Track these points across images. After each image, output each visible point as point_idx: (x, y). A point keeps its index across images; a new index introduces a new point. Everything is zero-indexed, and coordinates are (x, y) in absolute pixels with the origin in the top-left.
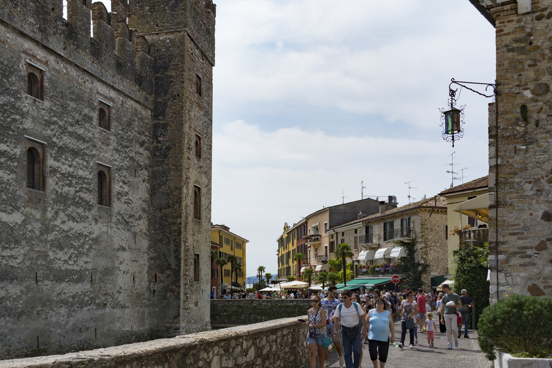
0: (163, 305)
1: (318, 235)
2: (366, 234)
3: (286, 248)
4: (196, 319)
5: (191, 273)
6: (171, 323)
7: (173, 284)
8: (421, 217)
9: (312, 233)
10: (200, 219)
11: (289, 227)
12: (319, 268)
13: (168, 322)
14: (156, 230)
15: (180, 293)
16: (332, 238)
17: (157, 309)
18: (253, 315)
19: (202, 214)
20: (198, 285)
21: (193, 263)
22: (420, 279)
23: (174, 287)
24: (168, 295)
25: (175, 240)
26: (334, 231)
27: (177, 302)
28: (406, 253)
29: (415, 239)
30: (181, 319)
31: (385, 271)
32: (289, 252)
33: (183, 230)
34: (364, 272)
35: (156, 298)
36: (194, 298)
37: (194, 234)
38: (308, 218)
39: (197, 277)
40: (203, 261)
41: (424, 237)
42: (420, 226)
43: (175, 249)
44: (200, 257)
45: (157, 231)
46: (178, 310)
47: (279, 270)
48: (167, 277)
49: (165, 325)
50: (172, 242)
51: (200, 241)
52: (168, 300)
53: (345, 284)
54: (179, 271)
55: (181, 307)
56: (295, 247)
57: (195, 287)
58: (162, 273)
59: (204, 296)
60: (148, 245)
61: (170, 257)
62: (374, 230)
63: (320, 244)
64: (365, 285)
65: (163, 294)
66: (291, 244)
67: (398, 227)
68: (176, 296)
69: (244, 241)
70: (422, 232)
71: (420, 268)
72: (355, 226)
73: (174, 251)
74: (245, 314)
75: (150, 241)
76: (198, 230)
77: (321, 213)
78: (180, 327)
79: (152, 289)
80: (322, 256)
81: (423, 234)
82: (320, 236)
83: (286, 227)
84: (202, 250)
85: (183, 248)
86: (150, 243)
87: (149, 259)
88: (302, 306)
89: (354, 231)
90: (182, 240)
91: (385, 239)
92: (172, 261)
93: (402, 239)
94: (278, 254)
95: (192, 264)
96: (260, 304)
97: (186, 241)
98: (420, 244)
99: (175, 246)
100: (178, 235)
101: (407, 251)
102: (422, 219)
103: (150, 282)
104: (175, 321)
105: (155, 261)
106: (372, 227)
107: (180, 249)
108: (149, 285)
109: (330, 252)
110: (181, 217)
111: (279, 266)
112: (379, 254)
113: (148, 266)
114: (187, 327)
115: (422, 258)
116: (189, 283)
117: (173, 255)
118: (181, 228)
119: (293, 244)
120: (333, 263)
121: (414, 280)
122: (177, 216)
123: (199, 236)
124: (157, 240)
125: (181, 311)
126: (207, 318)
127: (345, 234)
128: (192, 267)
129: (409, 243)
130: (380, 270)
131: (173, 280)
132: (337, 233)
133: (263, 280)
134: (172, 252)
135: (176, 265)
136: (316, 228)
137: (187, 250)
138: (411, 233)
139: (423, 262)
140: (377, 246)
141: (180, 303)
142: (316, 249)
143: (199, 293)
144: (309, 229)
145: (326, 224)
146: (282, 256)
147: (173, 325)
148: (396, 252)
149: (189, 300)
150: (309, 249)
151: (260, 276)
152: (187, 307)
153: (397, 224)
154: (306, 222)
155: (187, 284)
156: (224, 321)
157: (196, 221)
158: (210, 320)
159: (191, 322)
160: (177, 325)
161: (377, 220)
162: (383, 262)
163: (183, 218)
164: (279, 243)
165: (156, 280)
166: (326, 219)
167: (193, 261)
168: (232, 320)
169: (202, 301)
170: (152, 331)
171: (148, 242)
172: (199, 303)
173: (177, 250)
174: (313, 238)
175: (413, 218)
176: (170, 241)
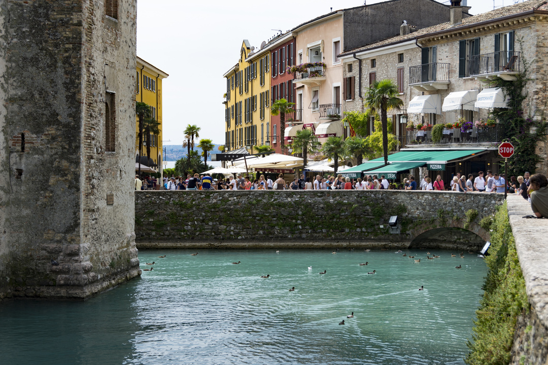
0: (39, 203)
1: (320, 65)
2: (423, 63)
3: (247, 90)
4: (108, 232)
5: (100, 134)
6: (59, 242)
7: (63, 156)
8: (537, 31)
9: (306, 60)
10: (116, 17)
11: (253, 49)
12: (322, 128)
13: (52, 240)
14: (22, 36)
15: (79, 176)
16: (350, 70)
17: (25, 212)
18: (211, 223)
19: (119, 7)
20: (113, 160)
21: (104, 112)
22: (534, 151)
23: (65, 163)
24: (52, 181)
25: (66, 61)
26: (355, 57)
27: (72, 197)
28: (506, 101)
29: (525, 75)
30: (82, 234)
31: (463, 135)
32: (253, 99)
33: (84, 38)
34: (418, 138)
35: (23, 188)
36: (105, 187)
37: (105, 50)
38: (297, 31)
39: (111, 144)
40: (122, 109)
41: (542, 71)
42: (534, 49)
43: (68, 81)
44: (117, 100)
45: (25, 38)
46: (75, 213)
47: (227, 134)
48: (49, 142)
49: (45, 245)
50: (60, 64)
51: (117, 64)
52: (52, 192)
53: (386, 159)
54: (77, 128)
55: (82, 206)
56: (267, 87)
57: (107, 165)
58: (37, 133)
59: (124, 183)
60: (4, 69)
61: (54, 97)
62: (438, 57)
63: (323, 83)
64: (428, 162)
65: (41, 178)
66: (257, 82)
67: (490, 51)
68: (71, 182)
69: (160, 75)
70: (537, 62)
71: (533, 130)
72: (399, 48)
73: (65, 83)
74: (193, 221)
75: (9, 60)
76: (112, 40)
77: (326, 20)
78: (79, 250)
79: (14, 167)
80: (330, 105)
81: (540, 64)
82: (325, 66)
83: (246, 49)
84: (120, 85)
85: (86, 78)
86: (9, 65)
87: (6, 100)
88: (310, 204)
89: (396, 58)
90: (84, 60)
91: (462, 74)
92: (61, 106)
93: (499, 74)
94: (226, 103)
95: (101, 114)
96: (225, 200)
97: (90, 64)
98: (533, 85)
99: (66, 73)
100: (74, 49)
101: (508, 97)
102: (538, 36)
103: (9, 151)
104: (68, 236)
105: (21, 106)
106: (435, 50)
107: (79, 79)
108: (8, 158)
109: (345, 98)
110: (80, 10)
111: (229, 125)
112: (452, 102)
113: (6, 117)
114: (93, 249)
115: (538, 110)
116: (95, 155)
117: (62, 94)
118: (80, 33)
119: (262, 82)
120: (352, 120)
121: (523, 152)
122: (73, 8)
123: (116, 53)
124: (25, 59)
125: (82, 215)
126: (129, 229)
127: (378, 63)
128: (102, 121)
129: (512, 81)
130: (451, 134)
131: (63, 148)
132: (360, 61)
133: (196, 153)
134: (60, 86)
135: (70, 115)
136: (317, 51)
137: (92, 84)
138: (517, 63)
139: (539, 118)
140: (446, 88)
141: (78, 198)
142: (316, 93)
143: (115, 177)
144: (298, 52)
145: (336, 43)
146: (237, 106)
147: (64, 246)
148: (486, 98)
149: (95, 191)
150: (298, 92)
151: (189, 145)
152: (92, 206)
153: (487, 46)
154: (294, 39)
155: (92, 158)
156: (149, 234)
157: (109, 20)
158: (134, 233)
159: (100, 238)
160: (74, 246)
161: (447, 37)
162: (458, 119)
163: (86, 13)
164: (228, 81)
165: (23, 148)
166: (337, 32)
167: (102, 106)
168: (167, 233)
169: (119, 193)
170: (14, 259)
171: (5, 63)
172: (115, 198)
173: (72, 82)
174: (309, 70)
175: (519, 34)
176: (56, 61)
